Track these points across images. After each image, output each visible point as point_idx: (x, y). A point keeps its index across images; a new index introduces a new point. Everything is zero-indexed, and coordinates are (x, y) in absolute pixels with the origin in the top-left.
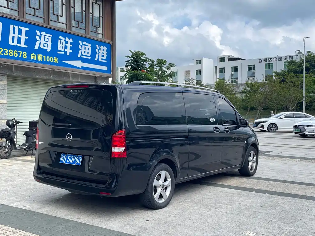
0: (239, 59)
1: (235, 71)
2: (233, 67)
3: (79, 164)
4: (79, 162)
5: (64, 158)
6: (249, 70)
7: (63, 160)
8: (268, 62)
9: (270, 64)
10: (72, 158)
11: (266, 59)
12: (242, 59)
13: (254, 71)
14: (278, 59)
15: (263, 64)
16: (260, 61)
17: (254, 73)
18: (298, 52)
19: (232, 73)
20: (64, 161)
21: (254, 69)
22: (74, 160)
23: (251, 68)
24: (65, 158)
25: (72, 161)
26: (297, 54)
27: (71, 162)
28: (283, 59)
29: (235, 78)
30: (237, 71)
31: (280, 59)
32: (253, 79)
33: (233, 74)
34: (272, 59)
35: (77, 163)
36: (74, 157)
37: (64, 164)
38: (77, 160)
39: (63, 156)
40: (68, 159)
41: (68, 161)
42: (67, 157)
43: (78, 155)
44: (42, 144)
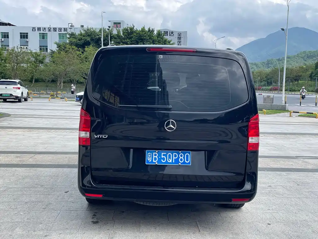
0: (9, 24)
1: (5, 37)
2: (3, 33)
3: (189, 163)
4: (187, 160)
5: (154, 157)
6: (21, 37)
7: (152, 160)
8: (42, 32)
9: (44, 34)
10: (170, 155)
11: (40, 28)
12: (13, 25)
13: (28, 40)
14: (52, 29)
15: (37, 33)
16: (34, 29)
17: (27, 42)
18: (71, 24)
19: (1, 40)
20: (154, 161)
21: (27, 38)
22: (174, 158)
23: (24, 36)
24: (156, 157)
26: (70, 27)
27: (171, 161)
28: (57, 30)
29: (5, 46)
30: (8, 37)
31: (55, 29)
32: (26, 48)
33: (3, 40)
34: (47, 30)
35: (184, 162)
36: (174, 154)
37: (156, 165)
38: (181, 158)
39: (149, 153)
40: (162, 157)
41: (162, 160)
42: (160, 155)
43: (180, 150)
44: (103, 137)
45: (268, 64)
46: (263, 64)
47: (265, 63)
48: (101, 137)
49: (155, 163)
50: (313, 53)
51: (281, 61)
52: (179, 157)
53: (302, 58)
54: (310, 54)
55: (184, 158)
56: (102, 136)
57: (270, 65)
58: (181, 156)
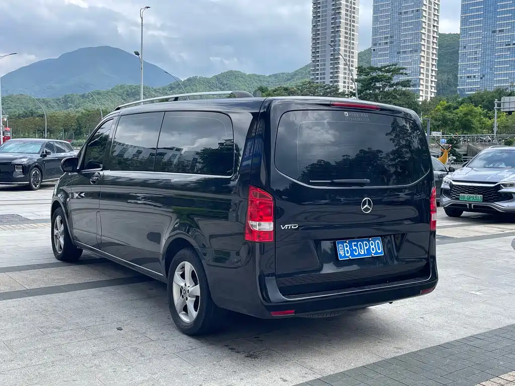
3: (381, 253)
4: (379, 250)
5: (346, 249)
7: (345, 253)
10: (360, 245)
20: (347, 255)
22: (365, 248)
24: (348, 249)
25: (363, 251)
27: (363, 253)
35: (376, 253)
36: (364, 242)
37: (350, 260)
38: (372, 247)
39: (340, 245)
40: (354, 248)
41: (354, 252)
42: (351, 247)
43: (370, 237)
44: (293, 227)
45: (66, 102)
46: (58, 102)
47: (61, 100)
48: (289, 228)
49: (348, 257)
50: (134, 89)
51: (86, 98)
52: (370, 247)
53: (119, 95)
54: (131, 89)
55: (375, 246)
56: (291, 226)
57: (69, 105)
58: (372, 244)
